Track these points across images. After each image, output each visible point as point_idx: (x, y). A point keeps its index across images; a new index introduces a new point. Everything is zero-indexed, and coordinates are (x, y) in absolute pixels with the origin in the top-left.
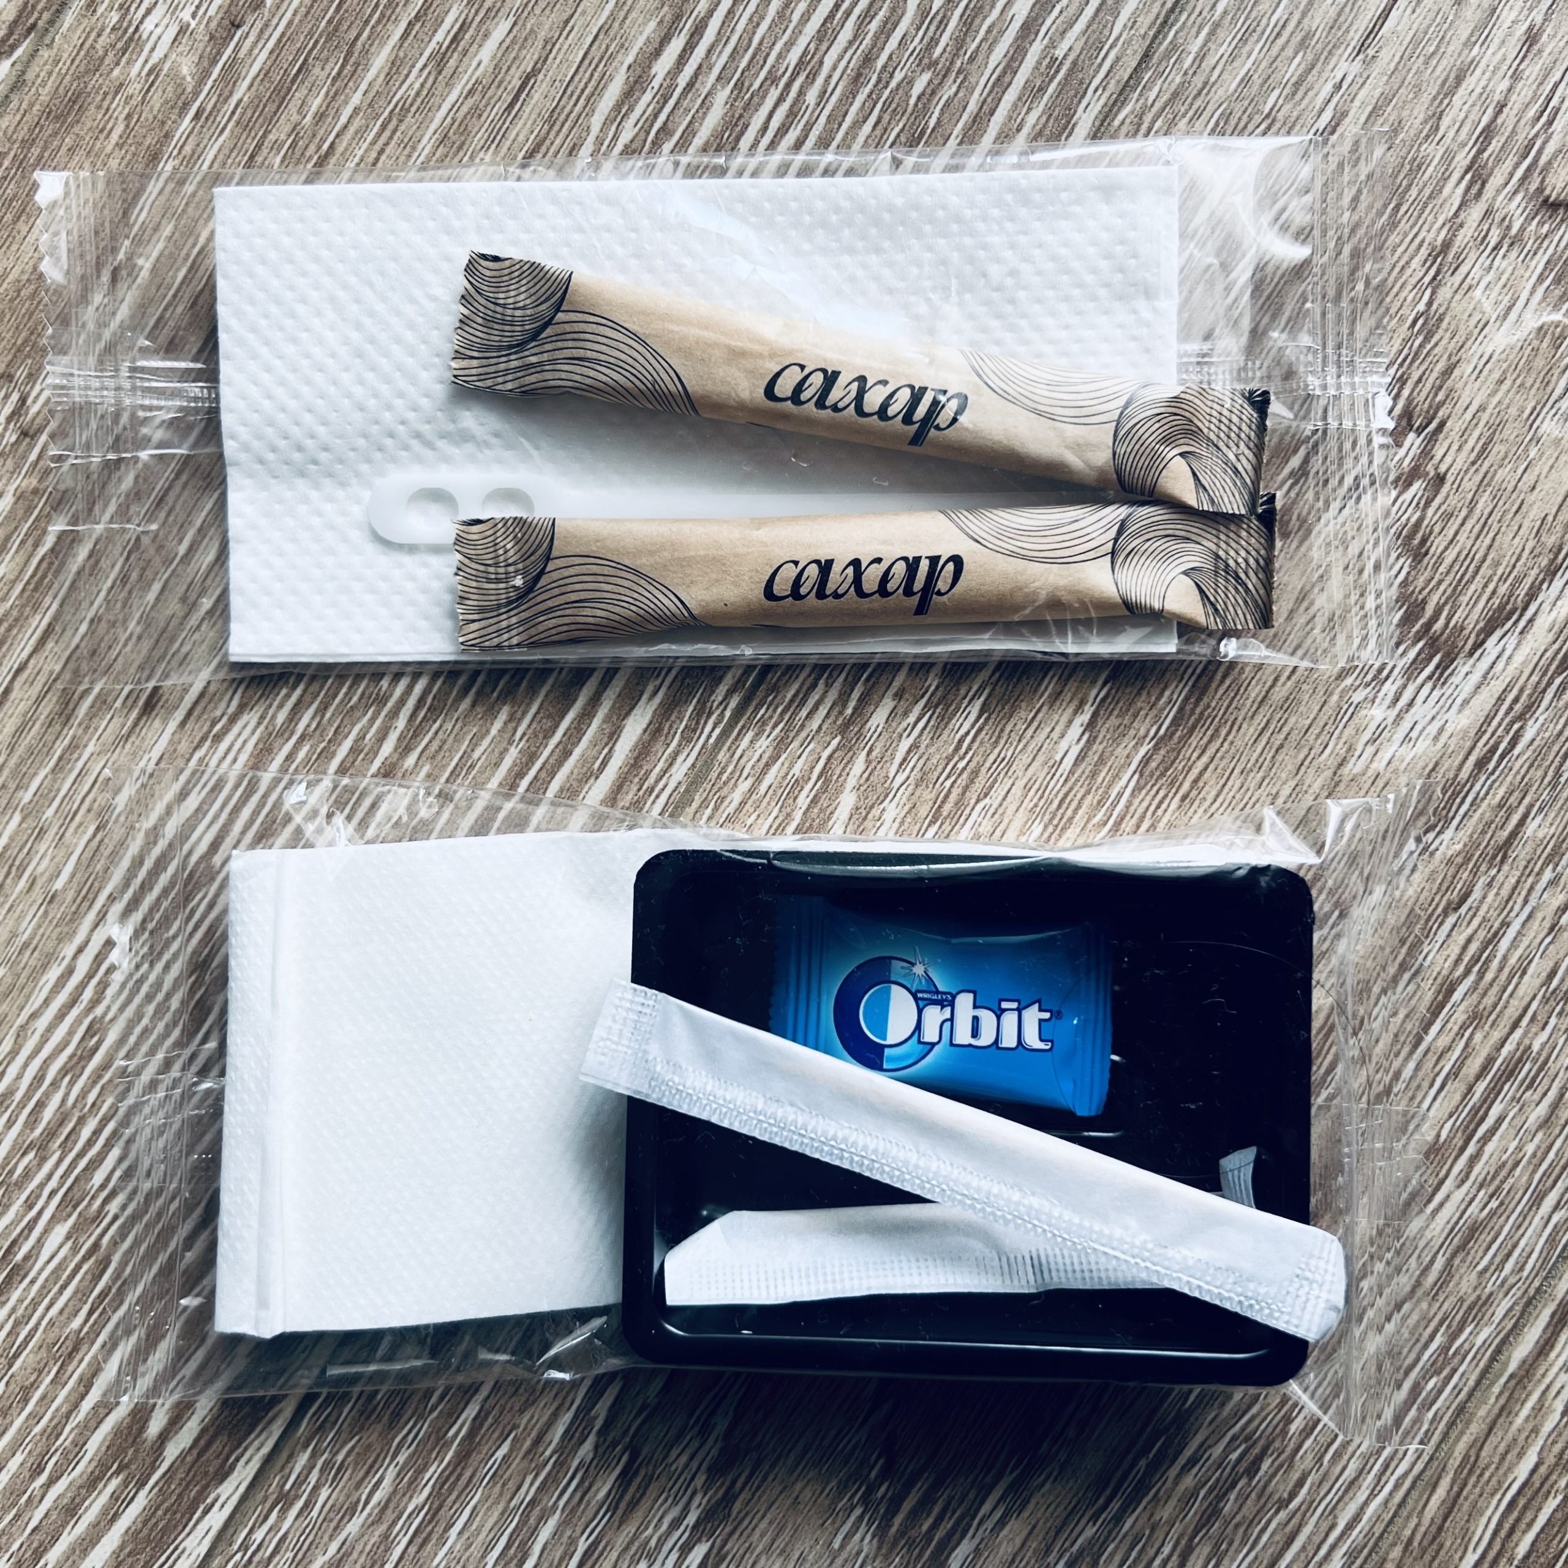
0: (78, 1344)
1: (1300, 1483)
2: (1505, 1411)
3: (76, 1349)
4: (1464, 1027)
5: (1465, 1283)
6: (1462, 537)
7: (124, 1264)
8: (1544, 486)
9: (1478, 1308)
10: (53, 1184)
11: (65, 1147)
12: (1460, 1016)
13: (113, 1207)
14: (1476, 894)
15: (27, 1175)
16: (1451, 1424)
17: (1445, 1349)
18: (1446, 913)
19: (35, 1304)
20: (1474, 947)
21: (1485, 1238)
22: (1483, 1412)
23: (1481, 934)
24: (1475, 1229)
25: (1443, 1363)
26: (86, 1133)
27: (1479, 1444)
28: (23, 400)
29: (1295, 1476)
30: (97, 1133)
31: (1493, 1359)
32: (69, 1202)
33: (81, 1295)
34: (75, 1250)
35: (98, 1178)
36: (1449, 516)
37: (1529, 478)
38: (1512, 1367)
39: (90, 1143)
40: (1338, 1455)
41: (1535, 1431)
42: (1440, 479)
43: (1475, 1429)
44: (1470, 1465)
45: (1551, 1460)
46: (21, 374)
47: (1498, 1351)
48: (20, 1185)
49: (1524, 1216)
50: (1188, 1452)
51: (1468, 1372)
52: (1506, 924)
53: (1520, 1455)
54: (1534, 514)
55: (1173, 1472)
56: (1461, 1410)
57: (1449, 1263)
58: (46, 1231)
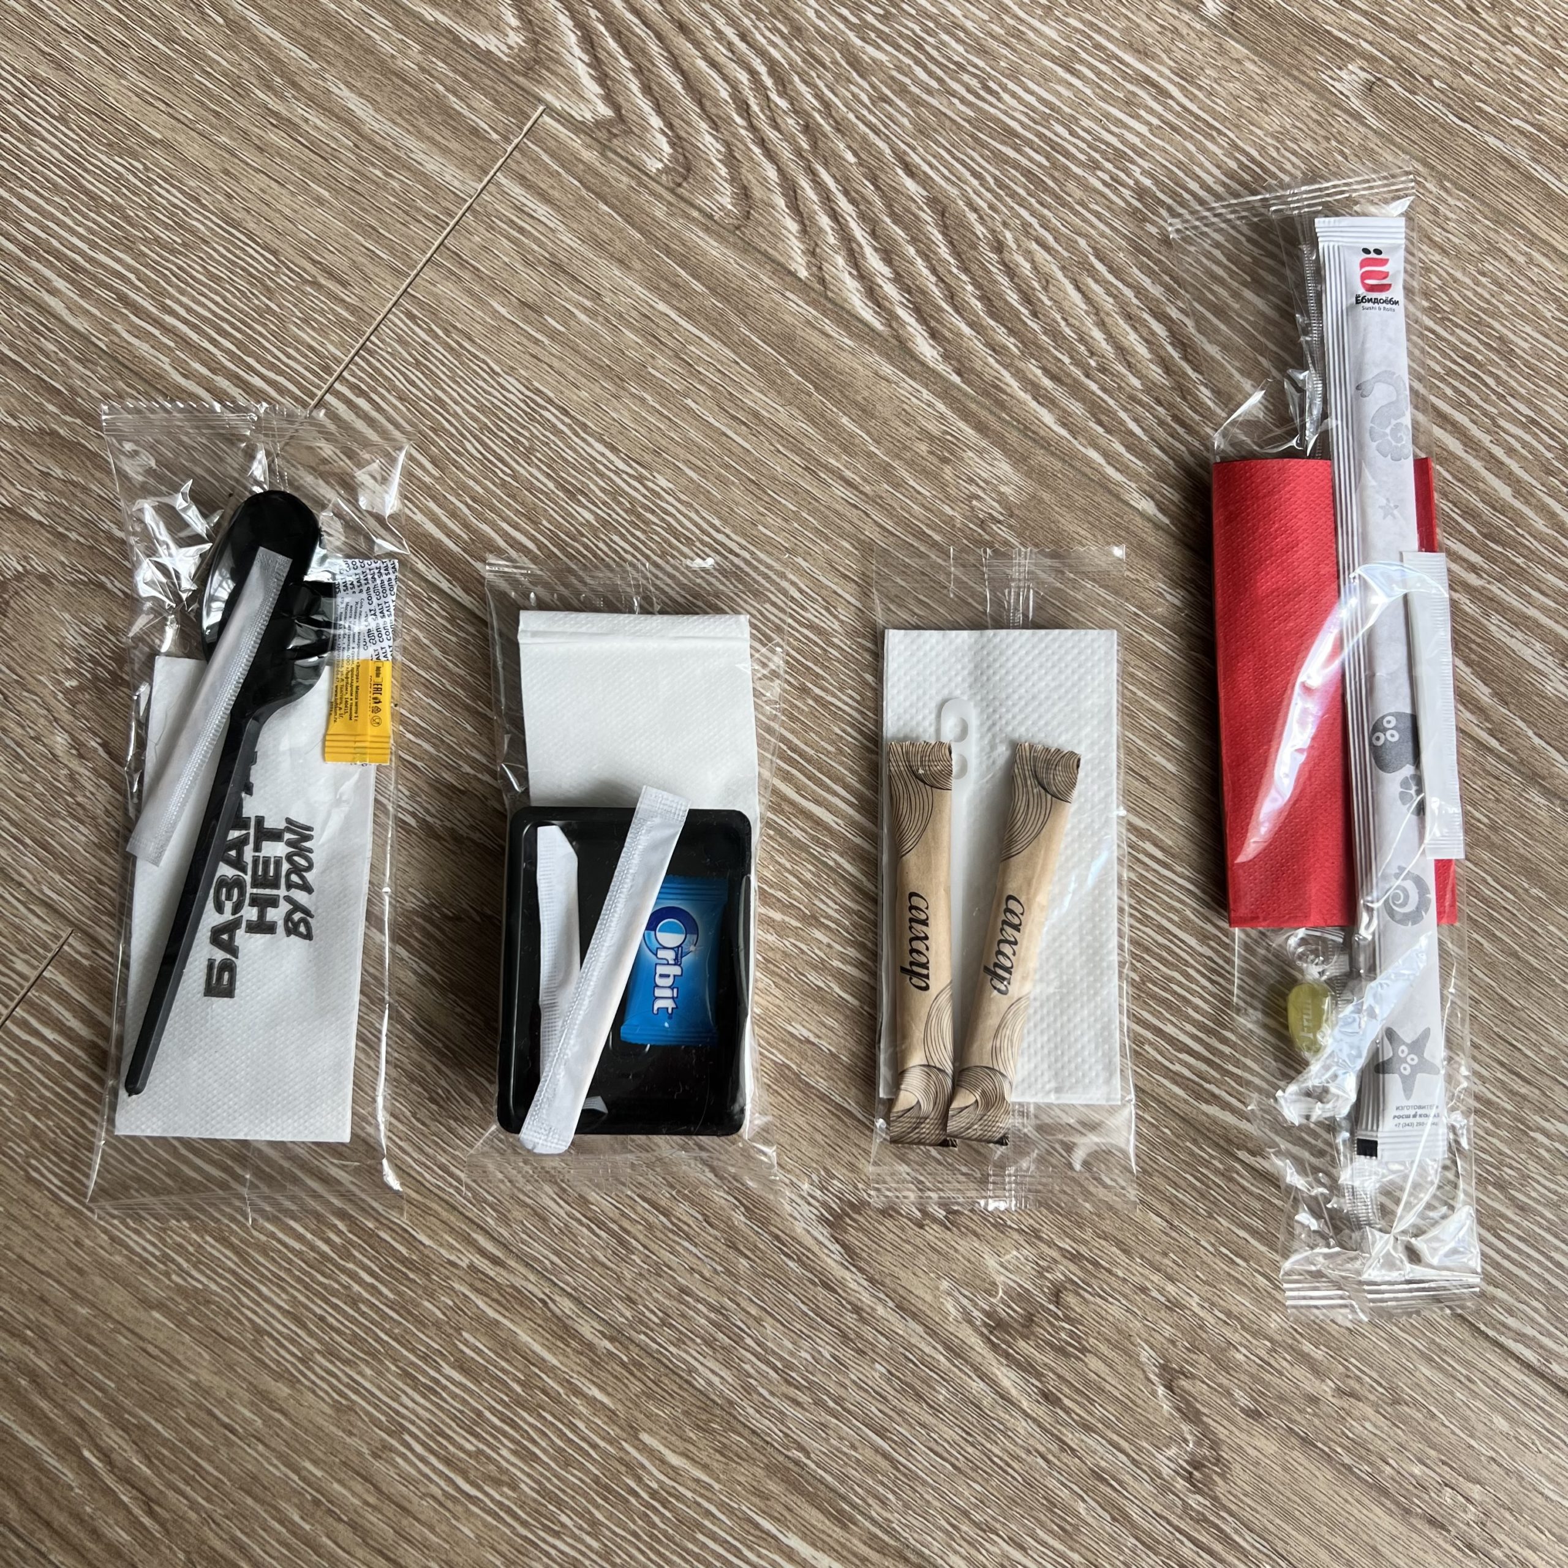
0: (535, 523)
1: (423, 1124)
2: (452, 1230)
3: (533, 522)
4: (646, 1220)
5: (517, 1213)
6: (891, 1235)
7: (573, 547)
8: (915, 1281)
9: (504, 1218)
10: (614, 516)
11: (631, 523)
12: (651, 1219)
13: (601, 545)
14: (712, 1231)
15: (619, 503)
16: (447, 1202)
17: (486, 1201)
18: (704, 1215)
19: (556, 503)
20: (686, 1228)
21: (540, 1225)
22: (452, 1219)
23: (692, 1232)
24: (544, 1220)
25: (478, 1200)
26: (638, 533)
27: (437, 1216)
28: (999, 522)
29: (428, 1121)
30: (638, 539)
31: (478, 1226)
32: (605, 523)
33: (559, 526)
34: (581, 524)
35: (616, 538)
36: (903, 1230)
37: (920, 1273)
38: (475, 1236)
39: (633, 535)
40: (437, 1144)
41: (441, 1245)
42: (921, 1227)
43: (444, 1214)
44: (426, 1210)
45: (426, 1252)
46: (1013, 522)
47: (482, 1228)
48: (614, 499)
49: (549, 1246)
50: (443, 1068)
51: (473, 1212)
52: (696, 1245)
53: (429, 1237)
54: (902, 1274)
55: (434, 1060)
56: (455, 1208)
57: (528, 1206)
58: (591, 511)
